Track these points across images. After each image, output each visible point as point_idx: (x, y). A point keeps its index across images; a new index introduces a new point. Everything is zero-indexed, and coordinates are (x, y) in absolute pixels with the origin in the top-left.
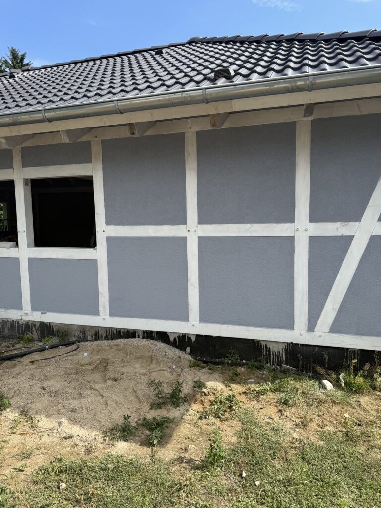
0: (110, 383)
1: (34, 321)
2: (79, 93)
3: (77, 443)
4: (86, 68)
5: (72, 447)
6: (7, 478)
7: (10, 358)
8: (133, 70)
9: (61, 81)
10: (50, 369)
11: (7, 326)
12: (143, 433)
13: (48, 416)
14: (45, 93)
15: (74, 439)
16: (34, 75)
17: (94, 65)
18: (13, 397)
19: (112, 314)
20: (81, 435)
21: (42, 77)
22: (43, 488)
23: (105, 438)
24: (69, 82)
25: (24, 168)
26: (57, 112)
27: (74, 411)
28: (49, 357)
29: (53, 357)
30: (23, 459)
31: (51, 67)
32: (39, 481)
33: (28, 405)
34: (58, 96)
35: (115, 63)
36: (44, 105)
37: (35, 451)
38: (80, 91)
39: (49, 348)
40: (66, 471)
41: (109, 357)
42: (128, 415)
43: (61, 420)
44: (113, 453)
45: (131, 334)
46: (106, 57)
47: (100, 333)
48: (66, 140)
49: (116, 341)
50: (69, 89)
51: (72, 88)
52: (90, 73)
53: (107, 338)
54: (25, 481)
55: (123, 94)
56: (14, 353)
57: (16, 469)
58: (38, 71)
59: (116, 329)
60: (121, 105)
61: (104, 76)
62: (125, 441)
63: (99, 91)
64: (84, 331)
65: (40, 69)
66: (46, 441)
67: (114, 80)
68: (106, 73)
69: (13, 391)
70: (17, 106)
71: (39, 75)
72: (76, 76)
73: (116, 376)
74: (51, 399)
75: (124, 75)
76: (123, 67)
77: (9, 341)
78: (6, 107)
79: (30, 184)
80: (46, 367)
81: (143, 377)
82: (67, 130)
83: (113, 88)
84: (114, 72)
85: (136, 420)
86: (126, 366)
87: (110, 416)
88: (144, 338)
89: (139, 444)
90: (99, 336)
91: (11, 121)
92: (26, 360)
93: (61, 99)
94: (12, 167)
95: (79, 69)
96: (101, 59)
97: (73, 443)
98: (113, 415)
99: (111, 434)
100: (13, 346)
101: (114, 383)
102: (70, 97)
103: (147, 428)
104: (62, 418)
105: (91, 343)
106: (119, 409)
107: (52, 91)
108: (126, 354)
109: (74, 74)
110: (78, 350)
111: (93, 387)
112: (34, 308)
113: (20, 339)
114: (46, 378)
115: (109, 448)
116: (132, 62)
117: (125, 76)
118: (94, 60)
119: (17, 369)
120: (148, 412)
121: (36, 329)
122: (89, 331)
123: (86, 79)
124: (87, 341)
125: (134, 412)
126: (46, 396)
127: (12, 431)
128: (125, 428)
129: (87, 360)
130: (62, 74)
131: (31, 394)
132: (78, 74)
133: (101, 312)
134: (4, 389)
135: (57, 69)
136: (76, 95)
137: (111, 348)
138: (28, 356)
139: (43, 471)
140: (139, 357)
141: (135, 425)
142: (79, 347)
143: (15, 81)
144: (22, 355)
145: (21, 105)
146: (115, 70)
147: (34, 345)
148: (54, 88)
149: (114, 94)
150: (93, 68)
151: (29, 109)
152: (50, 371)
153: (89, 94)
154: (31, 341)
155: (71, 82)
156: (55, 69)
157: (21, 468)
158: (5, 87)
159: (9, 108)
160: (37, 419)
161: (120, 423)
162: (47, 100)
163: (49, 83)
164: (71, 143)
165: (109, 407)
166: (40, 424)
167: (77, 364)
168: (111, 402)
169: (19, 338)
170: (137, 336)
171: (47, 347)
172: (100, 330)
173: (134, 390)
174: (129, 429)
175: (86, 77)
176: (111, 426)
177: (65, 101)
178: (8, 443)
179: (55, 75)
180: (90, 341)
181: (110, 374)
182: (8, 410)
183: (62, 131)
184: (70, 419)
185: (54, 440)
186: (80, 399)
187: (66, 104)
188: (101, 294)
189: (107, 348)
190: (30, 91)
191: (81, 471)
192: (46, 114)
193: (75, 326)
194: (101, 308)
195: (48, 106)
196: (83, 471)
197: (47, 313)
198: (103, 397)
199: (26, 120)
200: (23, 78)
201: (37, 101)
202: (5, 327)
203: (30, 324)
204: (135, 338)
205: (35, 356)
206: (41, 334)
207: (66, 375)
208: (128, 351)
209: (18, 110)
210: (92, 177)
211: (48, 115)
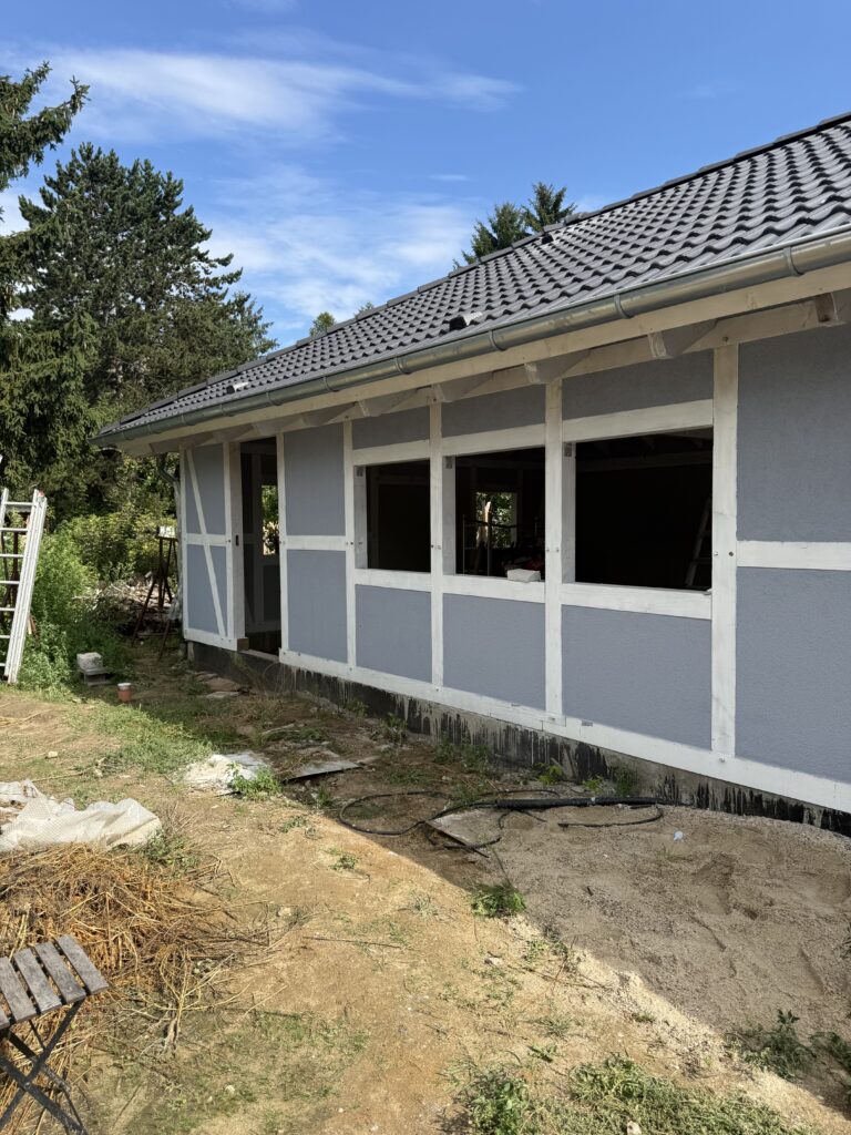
0: (738, 917)
1: (568, 739)
2: (693, 246)
3: (663, 1039)
4: (701, 190)
5: (652, 1046)
6: (518, 1064)
7: (522, 807)
8: (824, 169)
9: (649, 228)
10: (601, 851)
11: (514, 738)
12: (831, 1074)
13: (599, 955)
14: (616, 259)
15: (657, 1027)
16: (588, 228)
17: (720, 179)
18: (528, 892)
19: (741, 753)
20: (672, 1025)
21: (606, 229)
22: (591, 1115)
23: (730, 1052)
24: (665, 226)
25: (566, 422)
26: (647, 295)
27: (654, 960)
28: (598, 823)
29: (607, 826)
30: (549, 1034)
31: (623, 205)
32: (583, 1097)
33: (558, 919)
34: (645, 261)
35: (771, 164)
36: (617, 285)
37: (573, 1024)
38: (694, 240)
39: (598, 804)
40: (640, 1096)
41: (734, 853)
42: (790, 1014)
43: (627, 973)
44: (752, 1095)
45: (792, 811)
46: (749, 157)
47: (711, 792)
48: (659, 352)
49: (752, 819)
50: (669, 242)
51: (675, 238)
52: (712, 199)
53: (727, 808)
54: (553, 1083)
55: (804, 228)
56: (528, 798)
57: (536, 1051)
58: (597, 218)
59: (752, 791)
60: (798, 256)
61: (749, 198)
62: (781, 1076)
63: (740, 234)
64: (674, 781)
65: (601, 213)
66: (595, 1010)
67: (775, 201)
68: (752, 191)
69: (528, 879)
70: (563, 294)
71: (599, 227)
72: (680, 213)
73: (755, 905)
74: (605, 918)
75: (800, 185)
76: (795, 167)
77: (517, 771)
78: (543, 301)
79: (574, 454)
80: (592, 845)
81: (829, 928)
82: (663, 332)
83: (776, 220)
84: (772, 183)
85: (812, 1032)
86: (780, 886)
87: (741, 1001)
88: (824, 826)
89: (821, 1098)
90: (707, 799)
91: (552, 328)
92: (552, 818)
93: (654, 266)
94: (543, 421)
95: (685, 196)
96: (734, 163)
97: (653, 1035)
98: (751, 999)
99: (745, 1047)
100: (525, 783)
101: (750, 921)
102: (672, 257)
103: (841, 1063)
104: (628, 969)
105: (691, 811)
106: (765, 990)
107: (632, 252)
108: (779, 857)
109: (676, 208)
110: (662, 820)
111: (698, 916)
112: (568, 710)
113: (539, 771)
114: (592, 868)
115: (739, 1079)
116: (816, 152)
117: (803, 188)
118: (718, 169)
119: (535, 834)
120: (844, 1022)
121: (569, 755)
122: (685, 781)
123: (705, 213)
124: (681, 804)
125: (805, 1008)
126: (595, 909)
127: (525, 964)
128: (783, 1043)
129: (682, 850)
130: (649, 213)
131: (564, 897)
132: (684, 206)
133: (715, 744)
134: (511, 871)
135: (636, 206)
136: (688, 252)
137: (739, 833)
138: (556, 810)
139: (590, 1078)
140: (813, 871)
141: (808, 1044)
142: (661, 816)
143: (554, 247)
144: (543, 807)
145: (569, 291)
146: (773, 180)
147: (564, 788)
148: (635, 246)
149: (780, 233)
150: (718, 187)
151: (589, 296)
152: (600, 856)
153: (717, 245)
154: (559, 779)
155: (671, 227)
156: (632, 206)
157: (545, 1052)
158: (536, 262)
159: (548, 301)
160: (577, 955)
161: (767, 1027)
162: (624, 272)
163: (623, 237)
164: (670, 357)
165: (738, 976)
166: (581, 967)
167: (659, 853)
168: (743, 965)
169: (536, 768)
170: (806, 819)
171: (593, 799)
172: (710, 785)
173: (803, 954)
174: (792, 1050)
175: (705, 209)
176: (745, 1027)
177: (662, 268)
178: (520, 989)
179: (634, 219)
180: (686, 805)
181: (737, 895)
182: (520, 917)
183: (652, 334)
184: (646, 978)
185: (612, 1013)
186: (668, 936)
187: (665, 275)
188: (717, 700)
189: (730, 831)
190: (584, 261)
191: (675, 1109)
192: (623, 302)
193: (653, 765)
194: (715, 735)
195: (626, 284)
196: (680, 1114)
197: (594, 725)
198: (722, 948)
199: (582, 320)
200: (568, 238)
201: (603, 278)
202: (510, 740)
203: (559, 742)
204: (801, 821)
205: (569, 815)
206: (580, 767)
207: (637, 874)
208: (782, 849)
209: (565, 303)
210: (710, 431)
211: (626, 303)
